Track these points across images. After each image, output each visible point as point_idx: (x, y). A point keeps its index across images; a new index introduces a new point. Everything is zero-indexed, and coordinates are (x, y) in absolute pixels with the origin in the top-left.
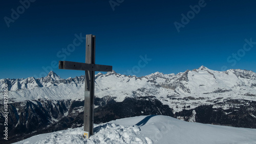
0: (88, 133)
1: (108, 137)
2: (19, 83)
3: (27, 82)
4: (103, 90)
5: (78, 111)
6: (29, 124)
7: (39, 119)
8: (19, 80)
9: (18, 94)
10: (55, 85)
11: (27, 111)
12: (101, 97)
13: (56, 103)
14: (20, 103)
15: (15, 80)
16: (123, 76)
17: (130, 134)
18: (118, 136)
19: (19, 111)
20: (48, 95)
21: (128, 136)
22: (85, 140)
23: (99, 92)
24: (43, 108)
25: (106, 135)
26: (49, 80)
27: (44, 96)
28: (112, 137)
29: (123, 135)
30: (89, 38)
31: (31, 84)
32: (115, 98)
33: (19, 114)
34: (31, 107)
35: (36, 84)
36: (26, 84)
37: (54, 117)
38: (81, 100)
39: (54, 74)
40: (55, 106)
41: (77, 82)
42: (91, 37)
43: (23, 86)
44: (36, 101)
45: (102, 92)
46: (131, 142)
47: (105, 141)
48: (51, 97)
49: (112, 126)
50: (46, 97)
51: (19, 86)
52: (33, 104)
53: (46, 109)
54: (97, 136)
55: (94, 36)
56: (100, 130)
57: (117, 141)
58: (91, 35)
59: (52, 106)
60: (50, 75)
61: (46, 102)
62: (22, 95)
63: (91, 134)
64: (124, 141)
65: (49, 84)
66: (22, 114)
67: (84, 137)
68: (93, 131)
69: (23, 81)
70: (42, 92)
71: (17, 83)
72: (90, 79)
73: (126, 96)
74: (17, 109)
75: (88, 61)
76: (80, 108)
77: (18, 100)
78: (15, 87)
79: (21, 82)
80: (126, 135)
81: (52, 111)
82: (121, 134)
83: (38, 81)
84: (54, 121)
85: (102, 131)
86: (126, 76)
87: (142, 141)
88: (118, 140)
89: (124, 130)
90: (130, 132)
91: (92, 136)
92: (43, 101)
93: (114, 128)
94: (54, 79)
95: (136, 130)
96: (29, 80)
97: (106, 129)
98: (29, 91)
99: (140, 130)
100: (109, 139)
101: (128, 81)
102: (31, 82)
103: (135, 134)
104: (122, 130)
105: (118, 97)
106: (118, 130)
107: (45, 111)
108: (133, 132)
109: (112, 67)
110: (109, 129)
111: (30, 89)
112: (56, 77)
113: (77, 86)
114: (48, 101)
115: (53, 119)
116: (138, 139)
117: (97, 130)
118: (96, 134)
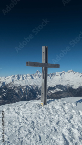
0: (43, 103)
1: (55, 107)
2: (23, 77)
3: (27, 76)
4: (65, 81)
5: (51, 92)
6: (27, 97)
7: (32, 95)
8: (23, 75)
9: (23, 82)
10: (39, 78)
11: (26, 90)
12: (64, 85)
13: (40, 87)
14: (23, 86)
15: (21, 75)
16: (78, 73)
17: (69, 107)
18: (61, 107)
19: (23, 90)
20: (36, 83)
21: (67, 108)
22: (41, 107)
23: (63, 82)
24: (34, 90)
25: (54, 106)
26: (37, 75)
27: (34, 83)
28: (57, 107)
29: (65, 107)
30: (44, 48)
31: (28, 77)
32: (73, 86)
33: (23, 92)
34: (28, 89)
35: (30, 77)
36: (26, 77)
37: (39, 94)
38: (53, 86)
39: (39, 72)
40: (40, 89)
41: (51, 76)
42: (45, 47)
43: (25, 78)
44: (30, 86)
45: (65, 82)
46: (69, 112)
47: (52, 109)
48: (37, 84)
49: (58, 101)
50: (35, 84)
51: (23, 78)
52: (29, 87)
53: (35, 90)
54: (48, 106)
55: (46, 47)
56: (51, 103)
57: (59, 110)
58: (45, 46)
59: (38, 89)
60: (37, 73)
61: (35, 86)
62: (24, 82)
63: (45, 104)
64: (64, 111)
65: (37, 77)
66: (24, 92)
67: (41, 105)
68: (46, 103)
69: (25, 76)
70: (33, 81)
71: (22, 77)
72: (44, 72)
73: (79, 85)
74: (22, 89)
75: (43, 61)
76: (52, 91)
77: (22, 85)
78: (21, 79)
79: (24, 76)
80: (66, 108)
81: (38, 91)
82: (63, 106)
83: (31, 76)
84: (39, 97)
85: (52, 103)
86: (79, 73)
87: (76, 112)
88: (61, 110)
89: (66, 104)
90: (69, 106)
91: (45, 105)
92: (34, 86)
93: (60, 102)
94: (39, 75)
95: (74, 105)
96: (27, 75)
97: (55, 102)
98: (27, 81)
99: (77, 105)
100: (55, 108)
101: (81, 76)
102: (28, 76)
103: (73, 107)
104: (65, 104)
105: (75, 86)
106: (62, 104)
107: (35, 91)
108: (72, 106)
109: (59, 65)
110: (56, 102)
111: (28, 80)
112: (40, 74)
113: (51, 78)
114: (36, 86)
115: (38, 95)
116: (73, 111)
117: (49, 102)
118: (48, 104)
